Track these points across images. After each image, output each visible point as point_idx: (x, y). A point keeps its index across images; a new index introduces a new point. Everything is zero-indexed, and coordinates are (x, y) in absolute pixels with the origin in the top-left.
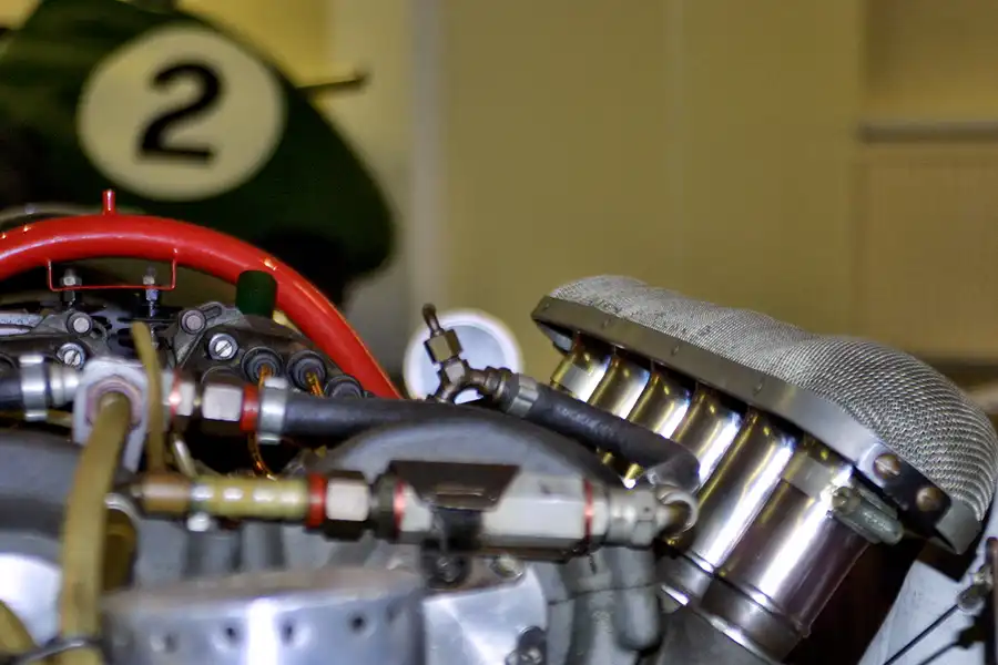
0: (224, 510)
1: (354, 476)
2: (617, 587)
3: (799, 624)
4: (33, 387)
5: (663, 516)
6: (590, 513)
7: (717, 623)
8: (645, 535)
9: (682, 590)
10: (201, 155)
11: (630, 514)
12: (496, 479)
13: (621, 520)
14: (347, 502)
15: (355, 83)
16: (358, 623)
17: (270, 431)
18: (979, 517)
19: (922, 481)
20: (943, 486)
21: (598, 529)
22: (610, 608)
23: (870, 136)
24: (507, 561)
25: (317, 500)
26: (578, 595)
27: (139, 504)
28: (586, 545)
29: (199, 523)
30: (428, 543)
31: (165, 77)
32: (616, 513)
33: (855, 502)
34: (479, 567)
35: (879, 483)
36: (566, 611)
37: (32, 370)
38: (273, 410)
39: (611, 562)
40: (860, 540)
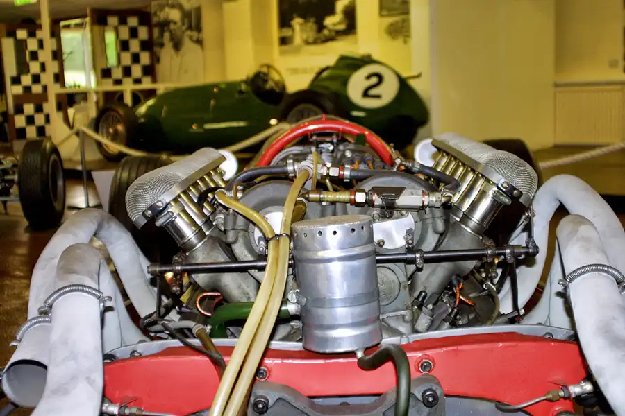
0: (331, 200)
1: (363, 191)
2: (433, 217)
3: (485, 226)
4: (290, 168)
5: (443, 200)
6: (423, 199)
7: (463, 226)
8: (438, 205)
9: (458, 217)
10: (378, 97)
11: (434, 199)
12: (399, 191)
13: (433, 201)
14: (360, 197)
15: (419, 76)
16: (353, 230)
17: (347, 179)
18: (531, 198)
19: (515, 189)
20: (521, 190)
21: (426, 203)
22: (432, 223)
23: (556, 85)
24: (403, 212)
25: (353, 197)
26: (423, 220)
27: (307, 199)
28: (423, 207)
29: (324, 203)
30: (382, 207)
31: (368, 77)
32: (431, 199)
33: (498, 194)
34: (396, 213)
35: (504, 190)
36: (420, 224)
37: (290, 164)
38: (347, 173)
39: (431, 212)
40: (501, 204)
